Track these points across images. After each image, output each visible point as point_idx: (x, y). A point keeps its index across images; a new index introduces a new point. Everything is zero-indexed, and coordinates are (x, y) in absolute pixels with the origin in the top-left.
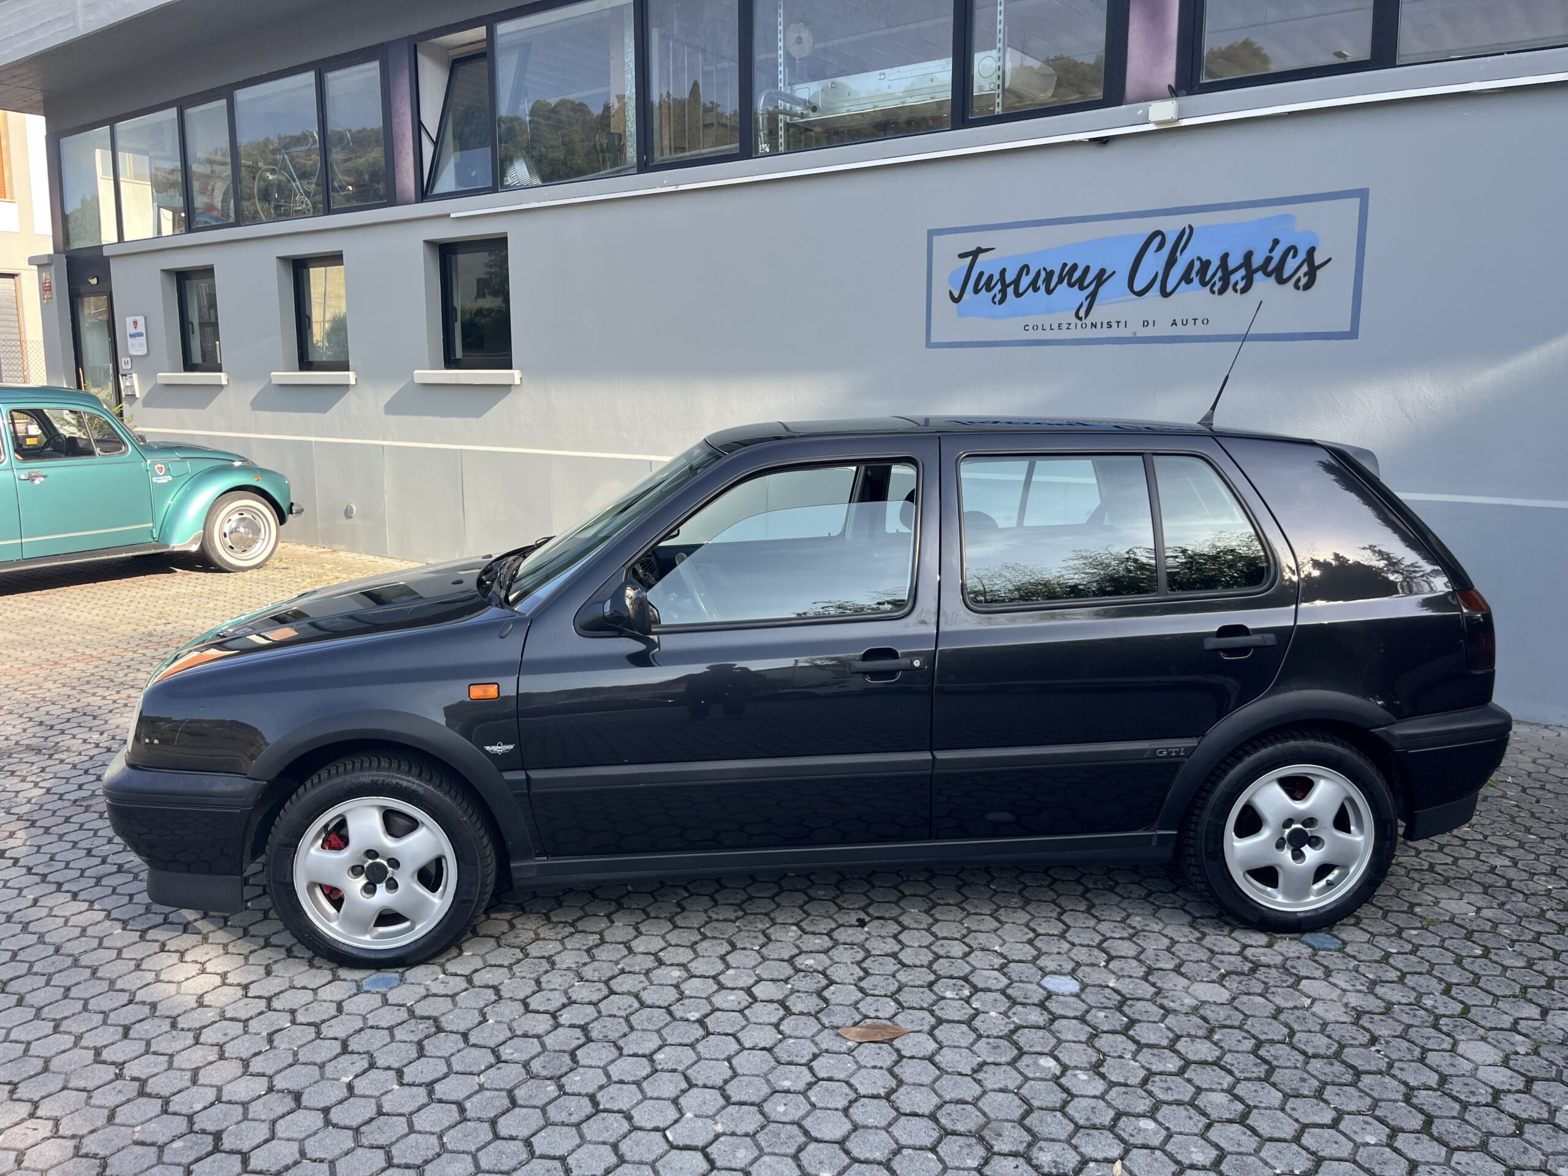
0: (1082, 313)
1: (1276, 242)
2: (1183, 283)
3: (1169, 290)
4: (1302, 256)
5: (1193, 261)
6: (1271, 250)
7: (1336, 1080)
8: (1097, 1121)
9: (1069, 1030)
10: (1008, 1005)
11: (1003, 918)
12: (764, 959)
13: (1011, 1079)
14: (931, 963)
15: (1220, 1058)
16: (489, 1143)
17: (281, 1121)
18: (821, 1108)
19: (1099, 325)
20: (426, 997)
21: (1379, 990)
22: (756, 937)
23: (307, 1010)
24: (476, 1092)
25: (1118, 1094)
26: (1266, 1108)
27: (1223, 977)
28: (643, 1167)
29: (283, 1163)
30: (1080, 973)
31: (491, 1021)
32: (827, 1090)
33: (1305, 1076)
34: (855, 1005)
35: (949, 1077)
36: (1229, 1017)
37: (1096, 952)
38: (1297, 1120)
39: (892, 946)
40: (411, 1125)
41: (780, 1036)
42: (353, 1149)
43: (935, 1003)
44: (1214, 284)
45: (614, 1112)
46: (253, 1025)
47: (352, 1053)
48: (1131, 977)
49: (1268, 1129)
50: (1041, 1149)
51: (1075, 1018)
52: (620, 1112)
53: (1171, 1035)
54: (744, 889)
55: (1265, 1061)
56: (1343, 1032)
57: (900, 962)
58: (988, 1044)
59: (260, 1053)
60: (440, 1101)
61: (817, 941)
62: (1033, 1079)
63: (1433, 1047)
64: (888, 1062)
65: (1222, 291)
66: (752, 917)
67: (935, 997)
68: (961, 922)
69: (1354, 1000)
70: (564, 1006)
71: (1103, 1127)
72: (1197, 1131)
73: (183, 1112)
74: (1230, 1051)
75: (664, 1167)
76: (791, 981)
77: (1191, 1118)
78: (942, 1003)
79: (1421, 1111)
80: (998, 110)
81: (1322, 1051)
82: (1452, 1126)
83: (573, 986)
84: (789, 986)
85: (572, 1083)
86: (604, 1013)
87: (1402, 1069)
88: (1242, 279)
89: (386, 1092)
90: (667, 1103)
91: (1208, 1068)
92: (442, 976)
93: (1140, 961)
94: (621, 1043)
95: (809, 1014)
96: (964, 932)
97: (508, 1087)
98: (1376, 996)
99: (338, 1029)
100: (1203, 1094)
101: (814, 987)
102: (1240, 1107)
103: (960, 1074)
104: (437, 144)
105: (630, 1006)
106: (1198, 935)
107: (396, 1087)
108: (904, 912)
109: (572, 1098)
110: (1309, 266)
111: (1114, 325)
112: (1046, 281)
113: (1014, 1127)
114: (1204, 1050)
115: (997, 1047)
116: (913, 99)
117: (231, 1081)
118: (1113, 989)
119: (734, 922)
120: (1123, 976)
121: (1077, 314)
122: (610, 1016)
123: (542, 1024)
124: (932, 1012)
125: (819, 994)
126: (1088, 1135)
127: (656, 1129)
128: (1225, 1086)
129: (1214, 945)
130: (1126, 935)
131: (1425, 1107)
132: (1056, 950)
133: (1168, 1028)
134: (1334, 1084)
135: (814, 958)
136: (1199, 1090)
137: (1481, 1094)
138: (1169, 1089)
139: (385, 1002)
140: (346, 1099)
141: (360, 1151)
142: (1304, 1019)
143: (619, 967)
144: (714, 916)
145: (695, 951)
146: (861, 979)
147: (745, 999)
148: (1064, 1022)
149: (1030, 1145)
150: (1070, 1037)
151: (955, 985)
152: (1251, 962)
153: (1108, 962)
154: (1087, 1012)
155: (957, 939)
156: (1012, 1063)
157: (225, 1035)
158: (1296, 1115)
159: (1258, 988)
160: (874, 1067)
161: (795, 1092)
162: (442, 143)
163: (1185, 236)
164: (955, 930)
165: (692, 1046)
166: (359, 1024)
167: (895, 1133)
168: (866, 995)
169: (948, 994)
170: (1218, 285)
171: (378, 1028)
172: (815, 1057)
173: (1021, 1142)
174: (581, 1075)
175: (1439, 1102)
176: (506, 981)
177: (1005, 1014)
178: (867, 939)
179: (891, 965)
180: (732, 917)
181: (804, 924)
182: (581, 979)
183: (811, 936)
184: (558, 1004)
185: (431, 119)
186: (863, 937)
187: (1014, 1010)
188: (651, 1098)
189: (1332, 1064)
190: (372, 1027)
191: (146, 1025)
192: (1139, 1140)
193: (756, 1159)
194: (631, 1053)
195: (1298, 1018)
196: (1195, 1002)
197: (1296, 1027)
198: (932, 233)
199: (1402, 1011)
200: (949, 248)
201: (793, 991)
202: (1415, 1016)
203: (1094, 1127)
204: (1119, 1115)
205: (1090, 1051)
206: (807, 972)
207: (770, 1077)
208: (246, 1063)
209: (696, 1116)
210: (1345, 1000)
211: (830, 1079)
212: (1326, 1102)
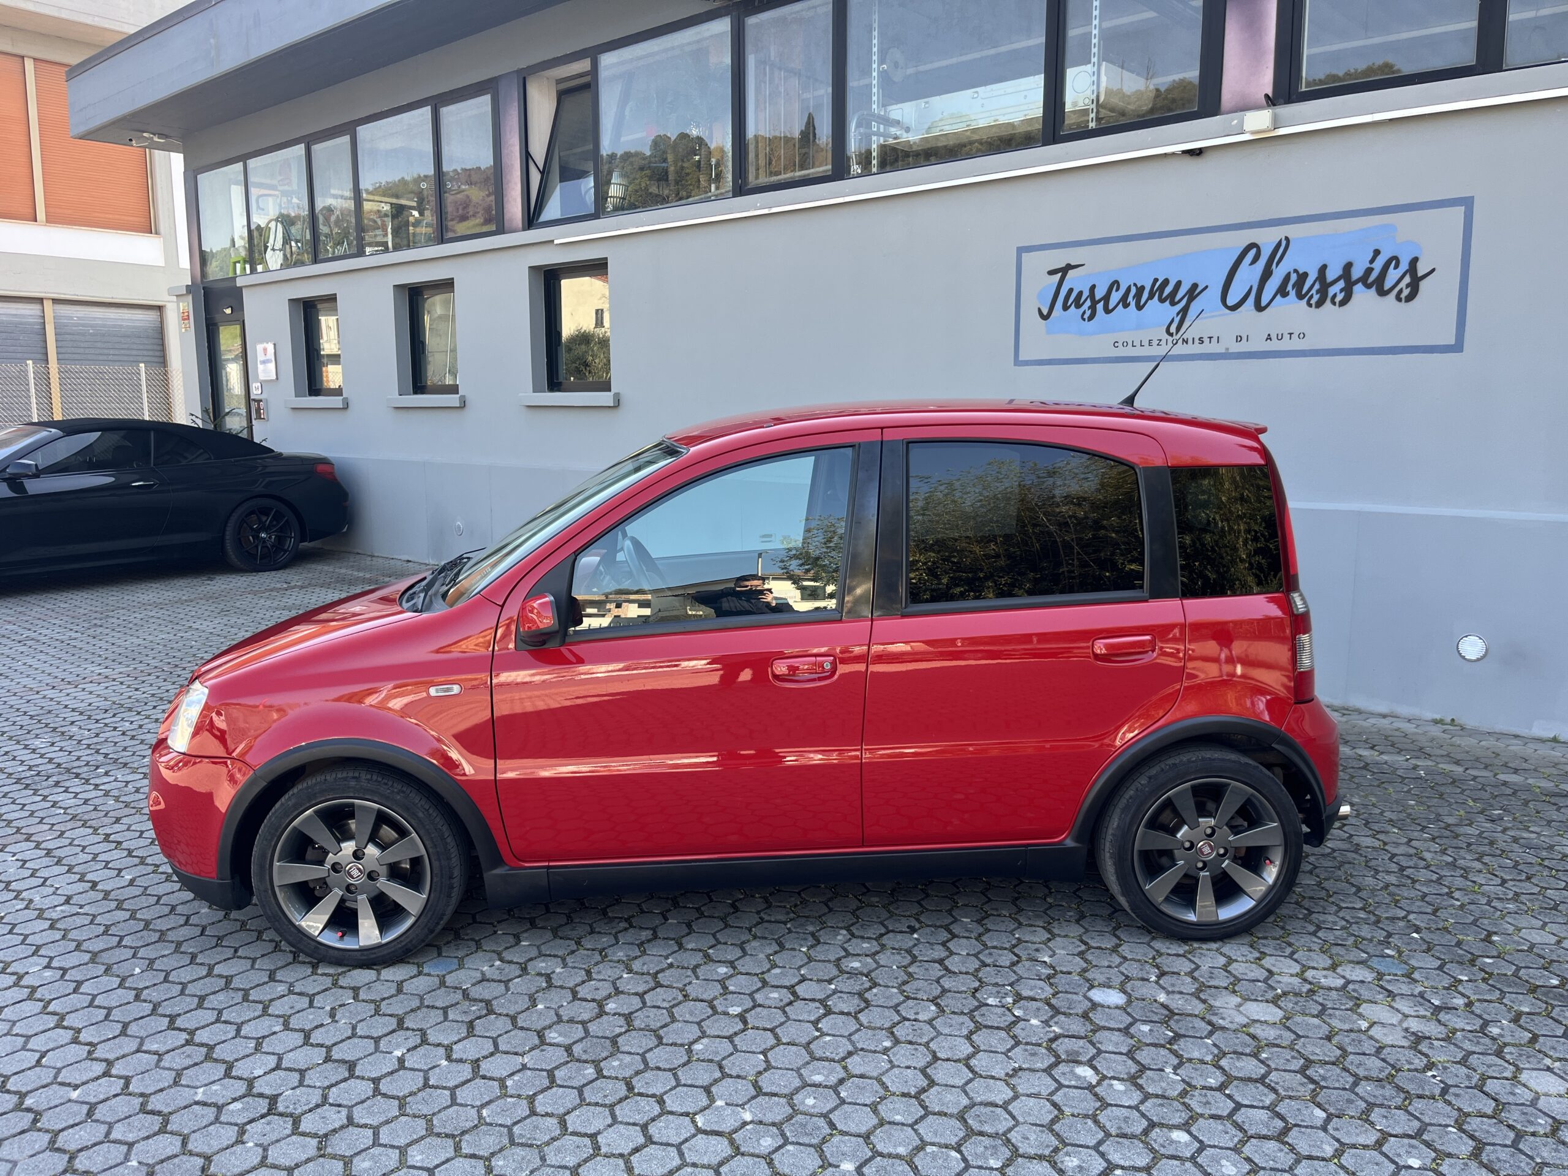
0: (1173, 329)
1: (1377, 253)
2: (1279, 296)
3: (1263, 303)
4: (1404, 266)
5: (1289, 274)
6: (1372, 261)
7: (1386, 1102)
8: (1128, 1131)
9: (1111, 1041)
10: (1050, 1014)
11: (1056, 931)
12: (810, 959)
13: (1045, 1085)
14: (977, 970)
15: (1264, 1077)
16: (525, 1118)
17: (334, 1089)
18: (850, 1103)
19: (1190, 341)
20: (482, 981)
21: (1443, 1016)
22: (805, 939)
23: (369, 988)
24: (519, 1071)
25: (1154, 1105)
26: (1307, 1127)
27: (1279, 997)
28: (669, 1148)
29: (331, 1127)
30: (1128, 987)
31: (540, 1007)
32: (858, 1087)
33: (1353, 1096)
34: (896, 1008)
35: (982, 1080)
36: (1280, 1036)
37: (1147, 967)
38: (1338, 1140)
39: (940, 952)
40: (453, 1097)
41: (817, 1034)
42: (397, 1117)
43: (977, 1008)
44: (1312, 297)
45: (648, 1096)
46: (318, 1001)
47: (408, 1029)
48: (1181, 993)
49: (1306, 1147)
50: (1068, 1154)
51: (1119, 1030)
52: (653, 1096)
53: (1216, 1051)
54: (799, 893)
55: (1312, 1081)
56: (1399, 1056)
57: (946, 969)
58: (1026, 1050)
59: (322, 1025)
60: (484, 1077)
61: (865, 945)
62: (1069, 1087)
63: (1494, 1075)
64: (921, 1064)
65: (1319, 304)
66: (804, 920)
67: (977, 1004)
68: (1012, 933)
69: (1414, 1025)
70: (609, 996)
71: (1134, 1136)
72: (1231, 1145)
73: (245, 1076)
74: (1276, 1069)
75: (690, 1149)
76: (834, 981)
77: (1227, 1133)
78: (984, 1009)
79: (1472, 1137)
80: (1092, 125)
81: (1374, 1074)
82: (1504, 1154)
83: (621, 977)
84: (833, 987)
85: (612, 1066)
86: (648, 1004)
87: (1457, 1095)
88: (1341, 291)
89: (434, 1067)
90: (699, 1090)
91: (1251, 1085)
92: (498, 963)
93: (1194, 978)
94: (662, 1032)
95: (848, 1014)
96: (1014, 942)
97: (548, 1068)
98: (1439, 1021)
99: (397, 1007)
100: (1243, 1110)
101: (857, 988)
102: (1280, 1124)
103: (993, 1077)
104: (544, 173)
105: (674, 999)
106: (1257, 955)
107: (444, 1063)
108: (956, 920)
109: (609, 1081)
110: (1411, 277)
111: (1207, 340)
112: (1137, 297)
113: (1042, 1132)
114: (1250, 1067)
115: (1034, 1054)
116: (1006, 117)
117: (291, 1050)
118: (1162, 1005)
119: (785, 923)
120: (1173, 992)
121: (1168, 331)
122: (654, 1007)
123: (586, 1011)
124: (972, 1019)
125: (860, 995)
126: (1118, 1143)
127: (687, 1114)
128: (1268, 1102)
129: (1274, 965)
130: (1181, 952)
131: (1477, 1134)
132: (1106, 964)
133: (1215, 1045)
134: (1381, 1106)
135: (860, 961)
136: (1238, 1106)
137: (1540, 1124)
138: (1208, 1103)
139: (443, 983)
140: (396, 1071)
141: (403, 1119)
142: (1360, 1042)
143: (669, 961)
144: (766, 918)
145: (743, 950)
146: (905, 983)
147: (788, 997)
148: (1107, 1033)
149: (1056, 1150)
150: (1111, 1048)
151: (998, 992)
152: (1310, 983)
153: (1159, 977)
154: (1131, 1025)
155: (1006, 949)
156: (1048, 1071)
157: (292, 1008)
158: (1336, 1134)
159: (1316, 1009)
160: (908, 1067)
161: (826, 1087)
162: (548, 173)
163: (1281, 248)
164: (1006, 941)
165: (730, 1038)
166: (415, 1003)
167: (921, 1131)
168: (908, 998)
169: (991, 1001)
170: (1316, 298)
171: (433, 1007)
172: (850, 1054)
173: (1048, 1146)
174: (621, 1060)
175: (1493, 1130)
176: (558, 970)
177: (1046, 1023)
178: (915, 945)
179: (936, 970)
180: (782, 918)
181: (853, 929)
182: (630, 971)
183: (859, 940)
184: (605, 993)
185: (538, 150)
186: (911, 944)
187: (1056, 1019)
188: (685, 1085)
189: (1384, 1087)
190: (428, 1007)
191: (221, 996)
192: (1170, 1151)
193: (780, 1147)
194: (671, 1041)
195: (1353, 1040)
196: (1245, 1021)
197: (1350, 1049)
198: (1021, 250)
199: (1465, 1037)
200: (1038, 266)
201: (835, 992)
202: (1478, 1043)
203: (1124, 1136)
204: (1152, 1125)
205: (1130, 1062)
206: (853, 974)
207: (802, 1071)
208: (307, 1035)
209: (727, 1104)
210: (1405, 1025)
211: (862, 1076)
212: (1372, 1124)
